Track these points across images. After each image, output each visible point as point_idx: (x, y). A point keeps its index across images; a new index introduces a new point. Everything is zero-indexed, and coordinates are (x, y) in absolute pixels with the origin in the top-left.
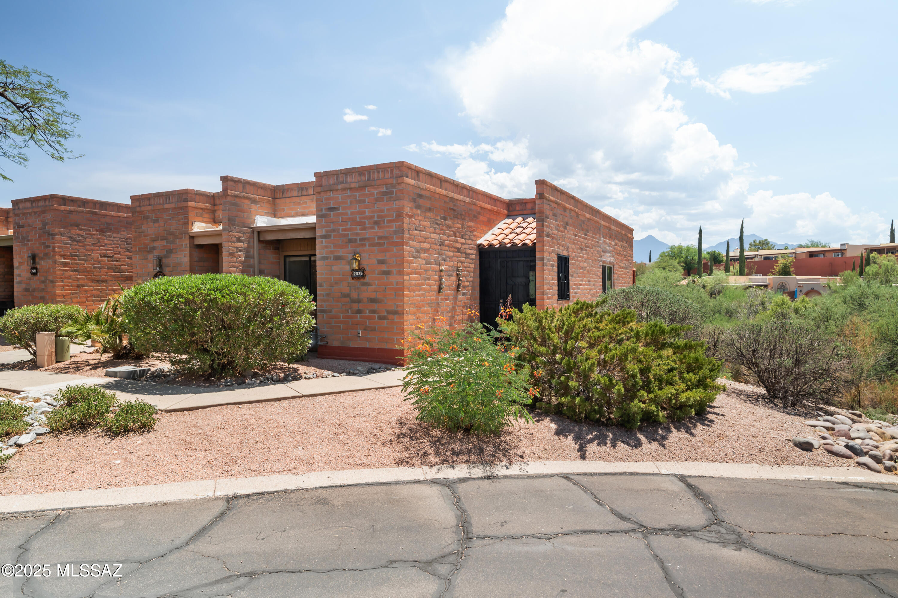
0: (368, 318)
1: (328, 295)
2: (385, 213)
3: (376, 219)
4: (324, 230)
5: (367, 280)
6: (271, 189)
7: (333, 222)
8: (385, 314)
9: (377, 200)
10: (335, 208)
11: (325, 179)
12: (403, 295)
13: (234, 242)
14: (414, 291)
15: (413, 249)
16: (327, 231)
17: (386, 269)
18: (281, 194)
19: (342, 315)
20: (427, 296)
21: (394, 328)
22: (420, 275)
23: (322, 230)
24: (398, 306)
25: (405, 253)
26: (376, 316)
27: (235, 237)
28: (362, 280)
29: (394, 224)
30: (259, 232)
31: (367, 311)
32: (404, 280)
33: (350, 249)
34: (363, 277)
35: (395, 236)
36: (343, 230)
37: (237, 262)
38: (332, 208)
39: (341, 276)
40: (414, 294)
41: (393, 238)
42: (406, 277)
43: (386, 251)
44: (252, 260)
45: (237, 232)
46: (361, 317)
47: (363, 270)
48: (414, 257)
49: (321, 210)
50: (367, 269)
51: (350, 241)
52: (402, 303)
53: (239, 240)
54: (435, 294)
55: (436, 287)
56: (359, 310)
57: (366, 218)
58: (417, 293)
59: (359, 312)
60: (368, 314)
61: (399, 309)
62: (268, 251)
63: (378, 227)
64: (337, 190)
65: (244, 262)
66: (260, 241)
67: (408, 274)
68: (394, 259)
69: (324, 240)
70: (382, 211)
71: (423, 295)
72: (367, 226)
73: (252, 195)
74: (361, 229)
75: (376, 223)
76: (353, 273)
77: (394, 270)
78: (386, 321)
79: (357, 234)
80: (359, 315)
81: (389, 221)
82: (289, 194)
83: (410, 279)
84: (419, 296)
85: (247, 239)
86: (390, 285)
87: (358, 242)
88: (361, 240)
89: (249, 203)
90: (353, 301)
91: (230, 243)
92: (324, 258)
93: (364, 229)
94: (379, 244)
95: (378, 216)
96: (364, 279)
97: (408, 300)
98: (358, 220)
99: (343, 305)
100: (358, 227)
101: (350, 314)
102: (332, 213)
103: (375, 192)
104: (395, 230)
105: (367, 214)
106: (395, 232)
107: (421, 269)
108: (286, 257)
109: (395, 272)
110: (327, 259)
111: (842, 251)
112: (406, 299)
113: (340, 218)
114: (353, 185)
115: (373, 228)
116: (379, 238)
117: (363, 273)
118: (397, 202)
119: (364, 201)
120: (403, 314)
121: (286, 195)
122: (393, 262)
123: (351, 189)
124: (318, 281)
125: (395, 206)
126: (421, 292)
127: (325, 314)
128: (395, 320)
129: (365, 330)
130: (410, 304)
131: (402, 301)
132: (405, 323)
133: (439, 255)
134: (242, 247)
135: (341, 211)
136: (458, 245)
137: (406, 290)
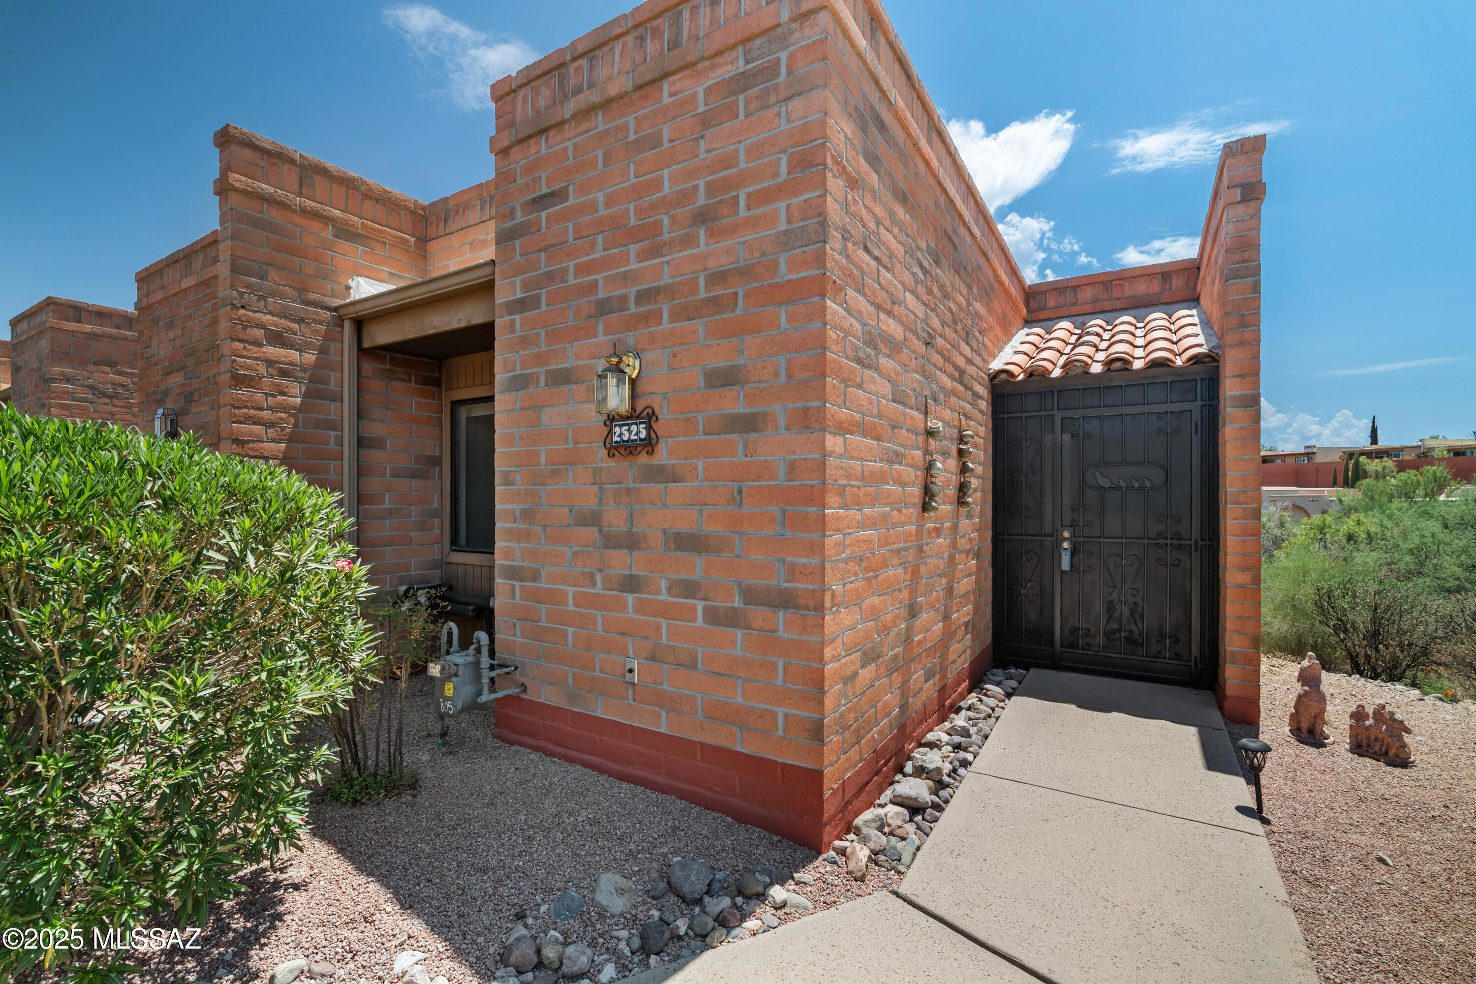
0: (666, 611)
1: (527, 515)
2: (743, 165)
3: (702, 200)
4: (518, 281)
5: (663, 456)
6: (413, 213)
7: (545, 249)
8: (737, 602)
9: (707, 122)
10: (552, 194)
11: (525, 98)
12: (821, 523)
13: (259, 345)
14: (859, 504)
15: (857, 326)
16: (526, 287)
17: (741, 408)
18: (442, 224)
19: (571, 590)
20: (894, 525)
21: (775, 666)
22: (878, 439)
23: (513, 284)
24: (793, 572)
25: (832, 334)
26: (700, 606)
27: (261, 326)
28: (643, 459)
29: (782, 205)
30: (359, 324)
31: (663, 584)
32: (825, 454)
33: (601, 338)
34: (649, 444)
35: (782, 261)
36: (582, 270)
37: (269, 408)
38: (545, 195)
39: (571, 445)
40: (858, 516)
41: (773, 267)
42: (833, 442)
43: (742, 328)
44: (333, 406)
45: (271, 313)
46: (640, 607)
47: (649, 418)
48: (859, 361)
49: (512, 213)
50: (664, 414)
51: (603, 308)
52: (815, 561)
53: (277, 338)
54: (914, 512)
55: (916, 491)
56: (632, 577)
57: (666, 205)
58: (866, 511)
59: (631, 584)
60: (664, 597)
61: (801, 585)
62: (398, 385)
63: (711, 234)
64: (561, 124)
65: (301, 409)
66: (363, 352)
67: (843, 429)
68: (781, 361)
69: (517, 317)
70: (729, 161)
71: (884, 517)
72: (666, 236)
73: (338, 213)
74: (642, 256)
75: (702, 217)
76: (610, 432)
77: (780, 411)
78: (739, 633)
79: (628, 278)
80: (630, 598)
81: (757, 198)
82: (459, 222)
83: (847, 454)
84: (871, 523)
85: (318, 340)
86: (759, 478)
87: (633, 308)
88: (643, 297)
89: (328, 233)
90: (611, 542)
91: (240, 345)
92: (519, 383)
93: (656, 251)
94: (715, 304)
95: (711, 188)
96: (650, 453)
97: (838, 544)
98: (633, 221)
99: (575, 554)
100: (633, 249)
101: (599, 589)
102: (543, 214)
103: (700, 90)
104: (785, 233)
105: (666, 189)
106: (786, 241)
107: (880, 416)
108: (455, 404)
109: (782, 422)
110: (526, 386)
111: (1309, 455)
112: (832, 539)
113: (570, 225)
114: (613, 90)
115: (689, 241)
116: (717, 278)
117: (649, 428)
118: (796, 105)
119: (655, 141)
120: (820, 608)
121: (452, 227)
122: (776, 374)
123: (607, 104)
124: (500, 466)
125: (785, 126)
126: (879, 509)
127: (518, 585)
128: (781, 633)
129: (653, 658)
130: (846, 561)
131: (817, 549)
132: (828, 652)
133: (925, 376)
134: (291, 363)
135: (572, 201)
136: (961, 362)
137: (832, 499)
